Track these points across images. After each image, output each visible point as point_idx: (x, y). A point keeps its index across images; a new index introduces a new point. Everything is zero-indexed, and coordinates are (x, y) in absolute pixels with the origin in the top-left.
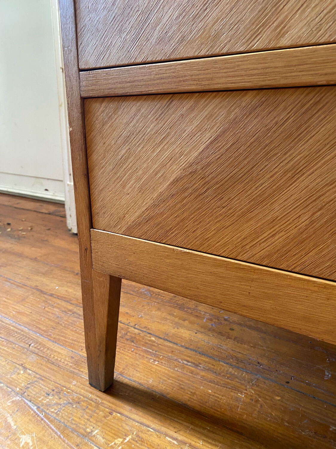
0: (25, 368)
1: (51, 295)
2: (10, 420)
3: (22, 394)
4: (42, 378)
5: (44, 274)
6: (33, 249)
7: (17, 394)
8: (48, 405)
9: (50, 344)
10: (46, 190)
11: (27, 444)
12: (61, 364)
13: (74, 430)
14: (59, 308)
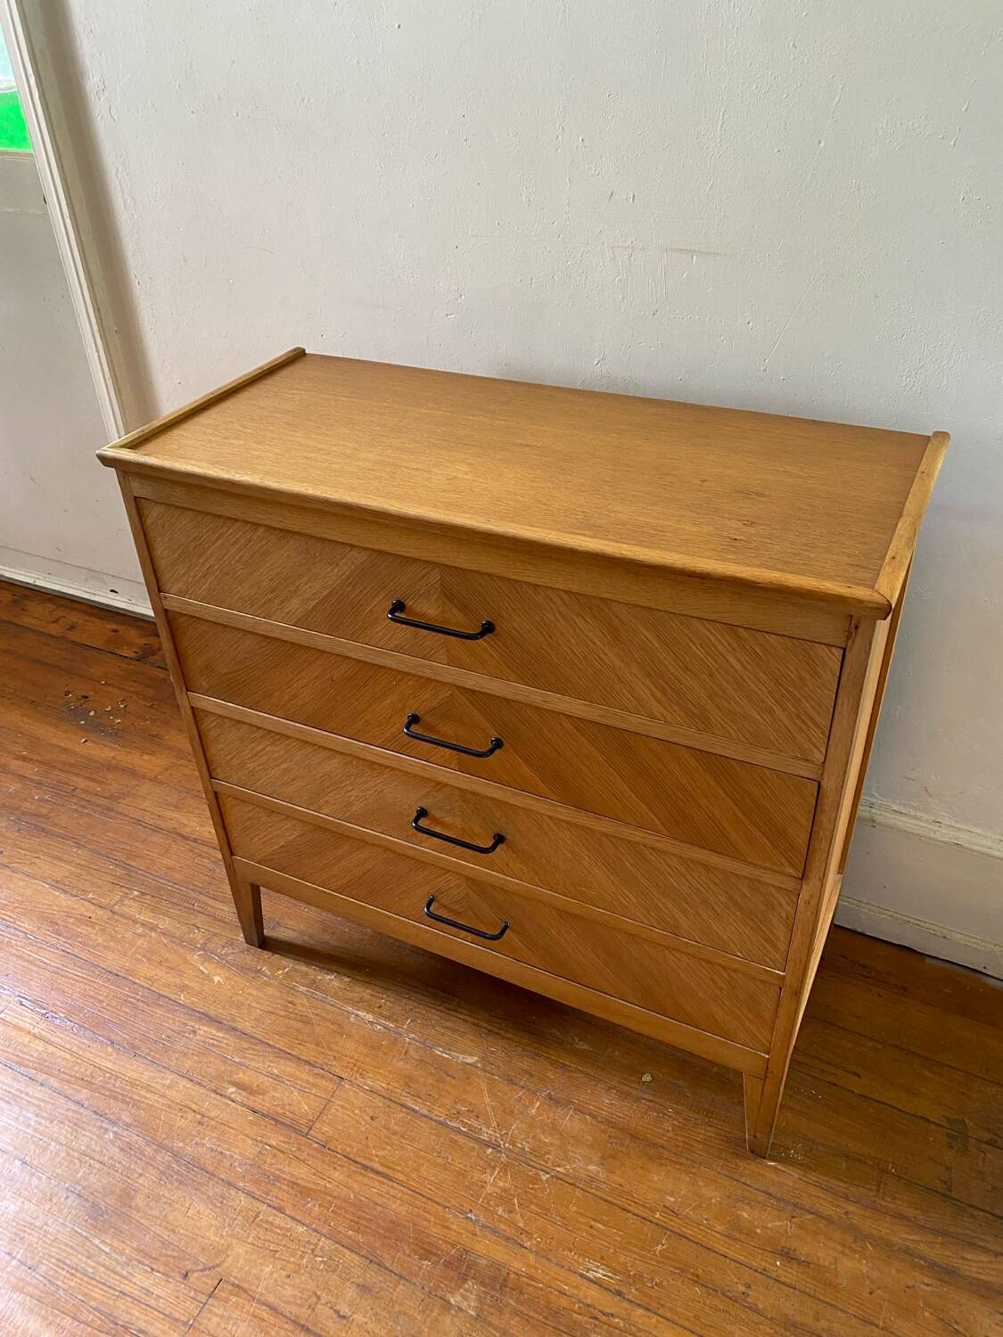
0: (198, 928)
1: (195, 841)
2: (201, 968)
3: (204, 950)
4: (215, 934)
5: (177, 807)
6: (146, 757)
7: (200, 949)
8: (227, 955)
9: (211, 902)
10: (112, 591)
11: (219, 981)
12: (226, 920)
13: (249, 969)
14: (209, 859)
